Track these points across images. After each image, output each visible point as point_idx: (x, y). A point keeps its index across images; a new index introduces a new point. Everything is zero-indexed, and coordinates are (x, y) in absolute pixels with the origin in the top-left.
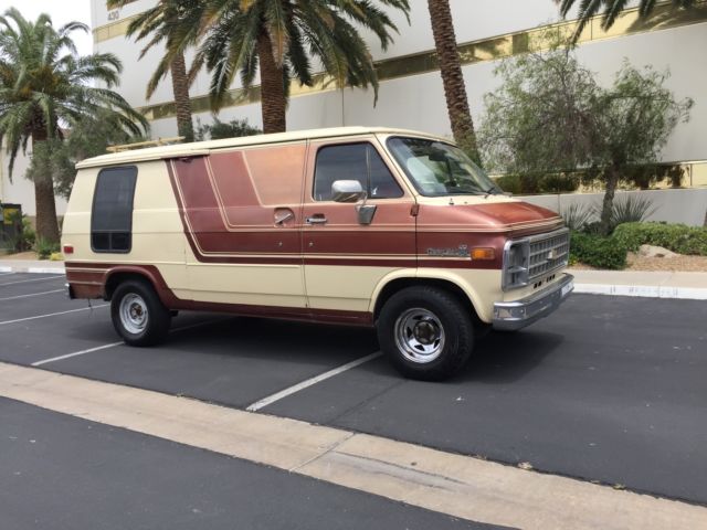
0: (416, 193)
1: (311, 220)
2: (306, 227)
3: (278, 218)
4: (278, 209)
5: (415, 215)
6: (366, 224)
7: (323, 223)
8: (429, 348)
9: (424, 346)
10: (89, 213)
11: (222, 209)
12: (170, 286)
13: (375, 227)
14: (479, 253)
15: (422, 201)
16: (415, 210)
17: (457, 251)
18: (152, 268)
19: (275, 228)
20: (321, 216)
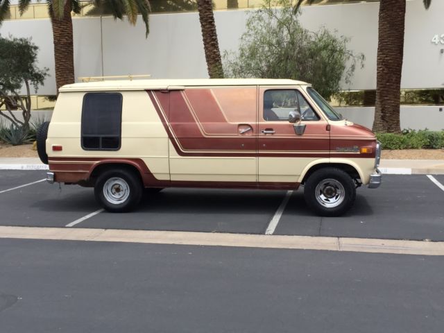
0: (327, 119)
1: (265, 132)
2: (261, 136)
3: (242, 130)
4: (240, 125)
5: (329, 130)
6: (300, 135)
7: (272, 133)
8: (332, 200)
9: (329, 199)
10: (79, 123)
11: (199, 124)
12: (152, 172)
13: (305, 136)
14: (364, 150)
15: (332, 123)
16: (328, 128)
17: (352, 149)
18: (139, 161)
19: (240, 136)
20: (271, 129)
